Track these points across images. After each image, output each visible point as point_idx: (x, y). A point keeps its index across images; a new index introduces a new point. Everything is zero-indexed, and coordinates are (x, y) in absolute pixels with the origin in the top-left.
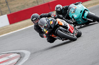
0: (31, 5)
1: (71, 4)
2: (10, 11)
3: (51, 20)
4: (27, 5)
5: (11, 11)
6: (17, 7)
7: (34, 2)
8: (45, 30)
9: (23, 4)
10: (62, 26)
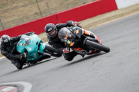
0: (32, 17)
1: (23, 34)
2: (2, 26)
3: (77, 29)
4: (27, 18)
5: (5, 26)
6: (12, 21)
7: (36, 14)
8: (69, 42)
9: (21, 17)
10: (88, 35)
